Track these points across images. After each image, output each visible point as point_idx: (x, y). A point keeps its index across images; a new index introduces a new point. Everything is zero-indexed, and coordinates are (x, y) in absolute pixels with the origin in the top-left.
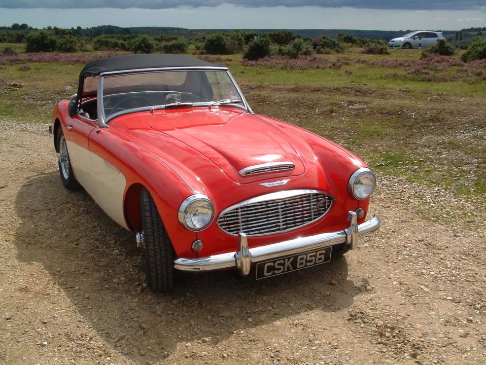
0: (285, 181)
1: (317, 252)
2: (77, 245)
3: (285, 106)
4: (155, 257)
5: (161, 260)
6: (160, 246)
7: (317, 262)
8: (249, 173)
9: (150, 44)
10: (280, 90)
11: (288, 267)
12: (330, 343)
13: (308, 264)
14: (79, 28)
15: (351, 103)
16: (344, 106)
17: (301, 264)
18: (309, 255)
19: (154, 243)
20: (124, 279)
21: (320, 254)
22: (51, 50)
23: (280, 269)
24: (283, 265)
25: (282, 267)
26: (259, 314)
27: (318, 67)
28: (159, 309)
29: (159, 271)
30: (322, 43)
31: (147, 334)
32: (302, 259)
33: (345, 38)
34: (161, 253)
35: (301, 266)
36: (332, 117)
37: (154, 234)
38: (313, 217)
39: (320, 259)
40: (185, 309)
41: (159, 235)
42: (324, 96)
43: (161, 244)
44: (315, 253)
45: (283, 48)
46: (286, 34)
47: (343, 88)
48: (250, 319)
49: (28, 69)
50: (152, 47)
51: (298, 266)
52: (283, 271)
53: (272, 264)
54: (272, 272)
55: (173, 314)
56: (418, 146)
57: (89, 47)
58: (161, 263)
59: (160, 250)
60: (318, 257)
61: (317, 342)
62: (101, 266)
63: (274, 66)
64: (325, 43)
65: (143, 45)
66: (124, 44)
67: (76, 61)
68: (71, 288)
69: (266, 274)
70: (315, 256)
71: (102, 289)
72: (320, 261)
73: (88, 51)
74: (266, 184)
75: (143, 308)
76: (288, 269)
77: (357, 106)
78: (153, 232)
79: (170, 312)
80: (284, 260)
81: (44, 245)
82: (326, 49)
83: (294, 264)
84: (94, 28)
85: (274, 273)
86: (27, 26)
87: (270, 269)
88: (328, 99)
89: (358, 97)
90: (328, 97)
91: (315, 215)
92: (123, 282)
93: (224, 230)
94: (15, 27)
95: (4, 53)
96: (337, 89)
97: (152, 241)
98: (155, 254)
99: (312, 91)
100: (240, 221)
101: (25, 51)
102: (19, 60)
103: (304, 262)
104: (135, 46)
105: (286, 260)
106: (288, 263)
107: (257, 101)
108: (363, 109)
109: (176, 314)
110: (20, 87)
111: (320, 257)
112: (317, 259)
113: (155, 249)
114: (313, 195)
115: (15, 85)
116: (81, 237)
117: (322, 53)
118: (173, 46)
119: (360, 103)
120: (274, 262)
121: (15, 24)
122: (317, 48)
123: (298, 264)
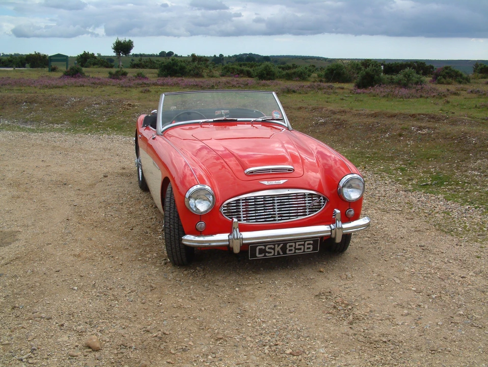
0: (282, 182)
1: (305, 242)
2: (131, 230)
3: (360, 129)
4: (170, 234)
5: (175, 237)
6: (174, 226)
7: (306, 250)
8: (252, 172)
9: (271, 71)
10: (360, 115)
11: (278, 252)
12: (289, 309)
13: (297, 251)
14: (221, 55)
15: (420, 128)
16: (413, 130)
17: (290, 250)
18: (297, 244)
19: (170, 223)
20: (156, 255)
21: (308, 244)
22: (180, 75)
23: (271, 253)
24: (274, 249)
25: (272, 251)
26: (247, 286)
27: (421, 97)
28: (171, 276)
29: (173, 246)
30: (444, 73)
31: (153, 291)
32: (290, 246)
33: (481, 69)
34: (174, 231)
35: (290, 252)
36: (399, 141)
37: (170, 215)
38: (308, 213)
39: (309, 248)
40: (191, 278)
41: (174, 217)
42: (398, 122)
43: (175, 224)
44: (303, 243)
45: (394, 77)
46: (418, 65)
47: (419, 114)
48: (237, 289)
49: (149, 91)
50: (274, 75)
51: (288, 252)
52: (274, 255)
53: (263, 247)
54: (264, 254)
55: (180, 281)
56: (468, 169)
57: (217, 73)
58: (175, 239)
59: (174, 228)
60: (306, 246)
61: (279, 308)
62: (143, 246)
63: (378, 94)
64: (447, 73)
65: (265, 72)
66: (249, 71)
67: (194, 85)
68: (112, 257)
69: (257, 255)
70: (304, 245)
71: (135, 260)
72: (309, 250)
73: (215, 77)
74: (266, 183)
75: (159, 275)
76: (279, 253)
77: (425, 131)
78: (170, 214)
79: (178, 279)
80: (274, 245)
81: (106, 228)
82: (448, 79)
83: (284, 249)
84: (236, 56)
85: (265, 256)
86: (173, 53)
87: (261, 251)
88: (401, 124)
89: (431, 123)
90: (402, 122)
91: (309, 212)
92: (153, 257)
93: (226, 217)
94: (163, 54)
95: (136, 77)
96: (413, 116)
97: (169, 221)
98: (170, 231)
99: (389, 117)
100: (241, 210)
101: (156, 75)
102: (145, 84)
103: (294, 250)
104: (257, 73)
105: (276, 245)
106: (278, 249)
107: (336, 124)
108: (430, 134)
109: (182, 281)
110: (134, 106)
111: (309, 246)
112: (306, 248)
113: (170, 227)
114: (308, 195)
115: (129, 105)
116: (137, 225)
117: (442, 83)
118: (294, 73)
119: (429, 128)
120: (265, 246)
121: (162, 52)
122: (438, 78)
123: (288, 250)
